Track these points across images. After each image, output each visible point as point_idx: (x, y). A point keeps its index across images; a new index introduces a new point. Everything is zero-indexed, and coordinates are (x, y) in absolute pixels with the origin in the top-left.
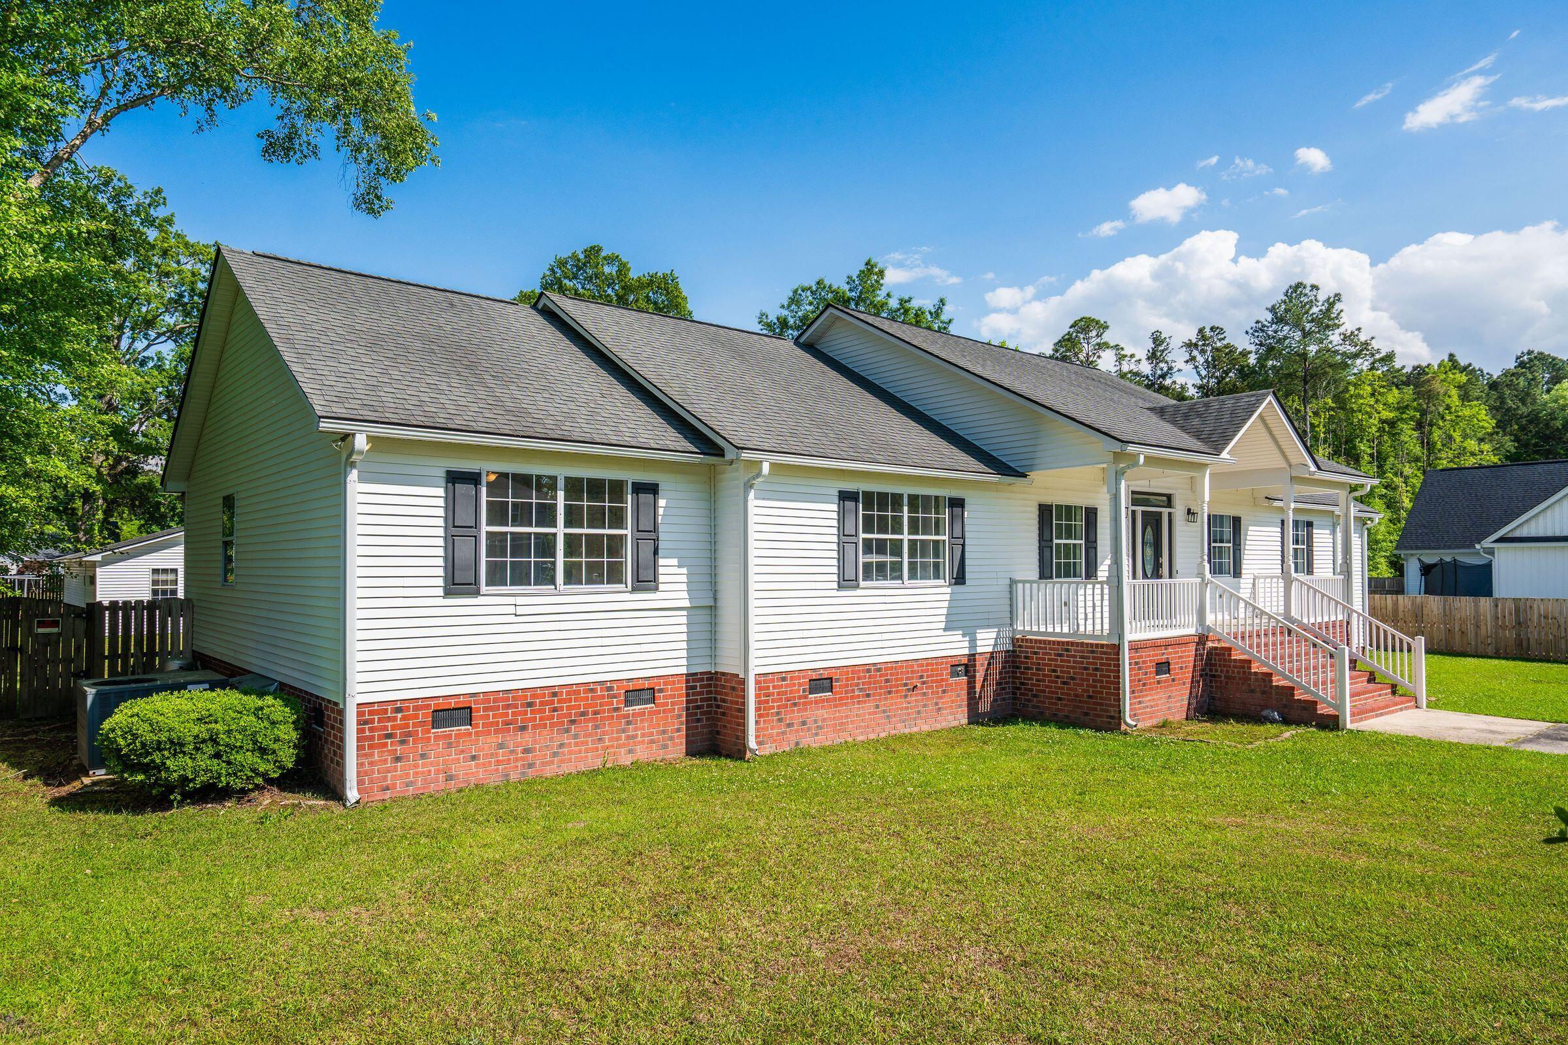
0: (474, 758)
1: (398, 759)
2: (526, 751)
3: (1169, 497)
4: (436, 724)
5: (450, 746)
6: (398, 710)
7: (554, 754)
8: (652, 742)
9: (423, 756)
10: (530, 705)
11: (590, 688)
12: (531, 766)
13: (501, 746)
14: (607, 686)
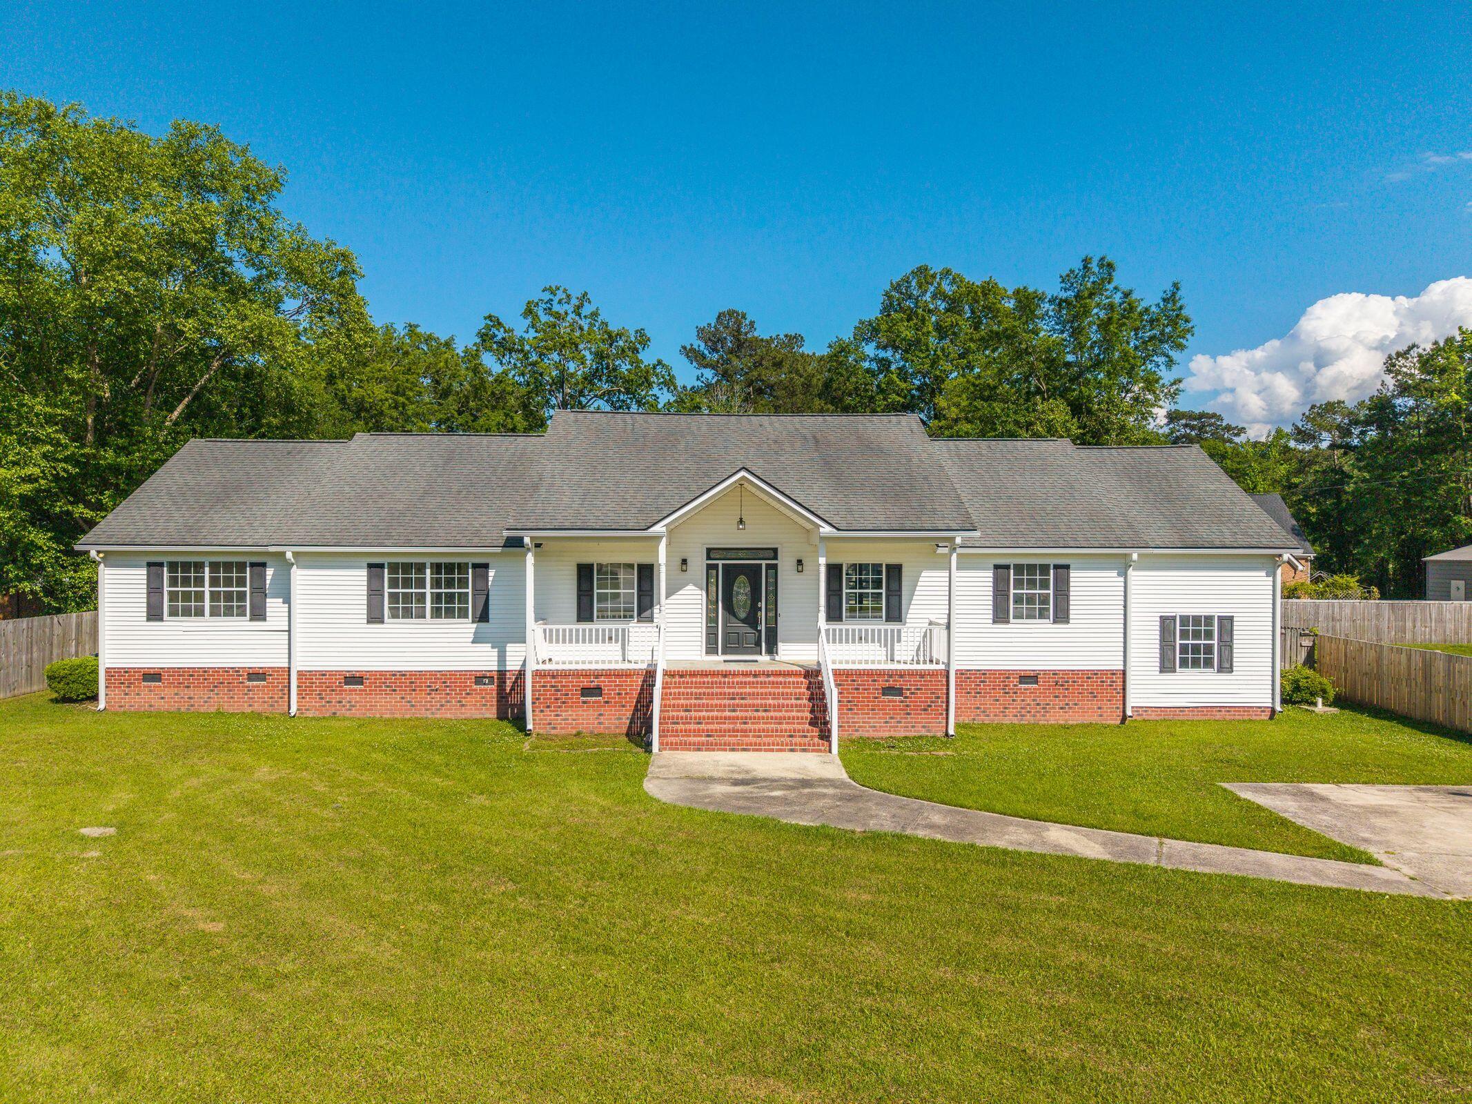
0: (162, 698)
1: (126, 694)
2: (190, 698)
3: (775, 550)
4: (144, 680)
5: (150, 691)
6: (126, 672)
7: (206, 702)
8: (265, 702)
9: (138, 694)
10: (192, 676)
11: (226, 670)
12: (192, 706)
13: (176, 694)
14: (236, 670)
